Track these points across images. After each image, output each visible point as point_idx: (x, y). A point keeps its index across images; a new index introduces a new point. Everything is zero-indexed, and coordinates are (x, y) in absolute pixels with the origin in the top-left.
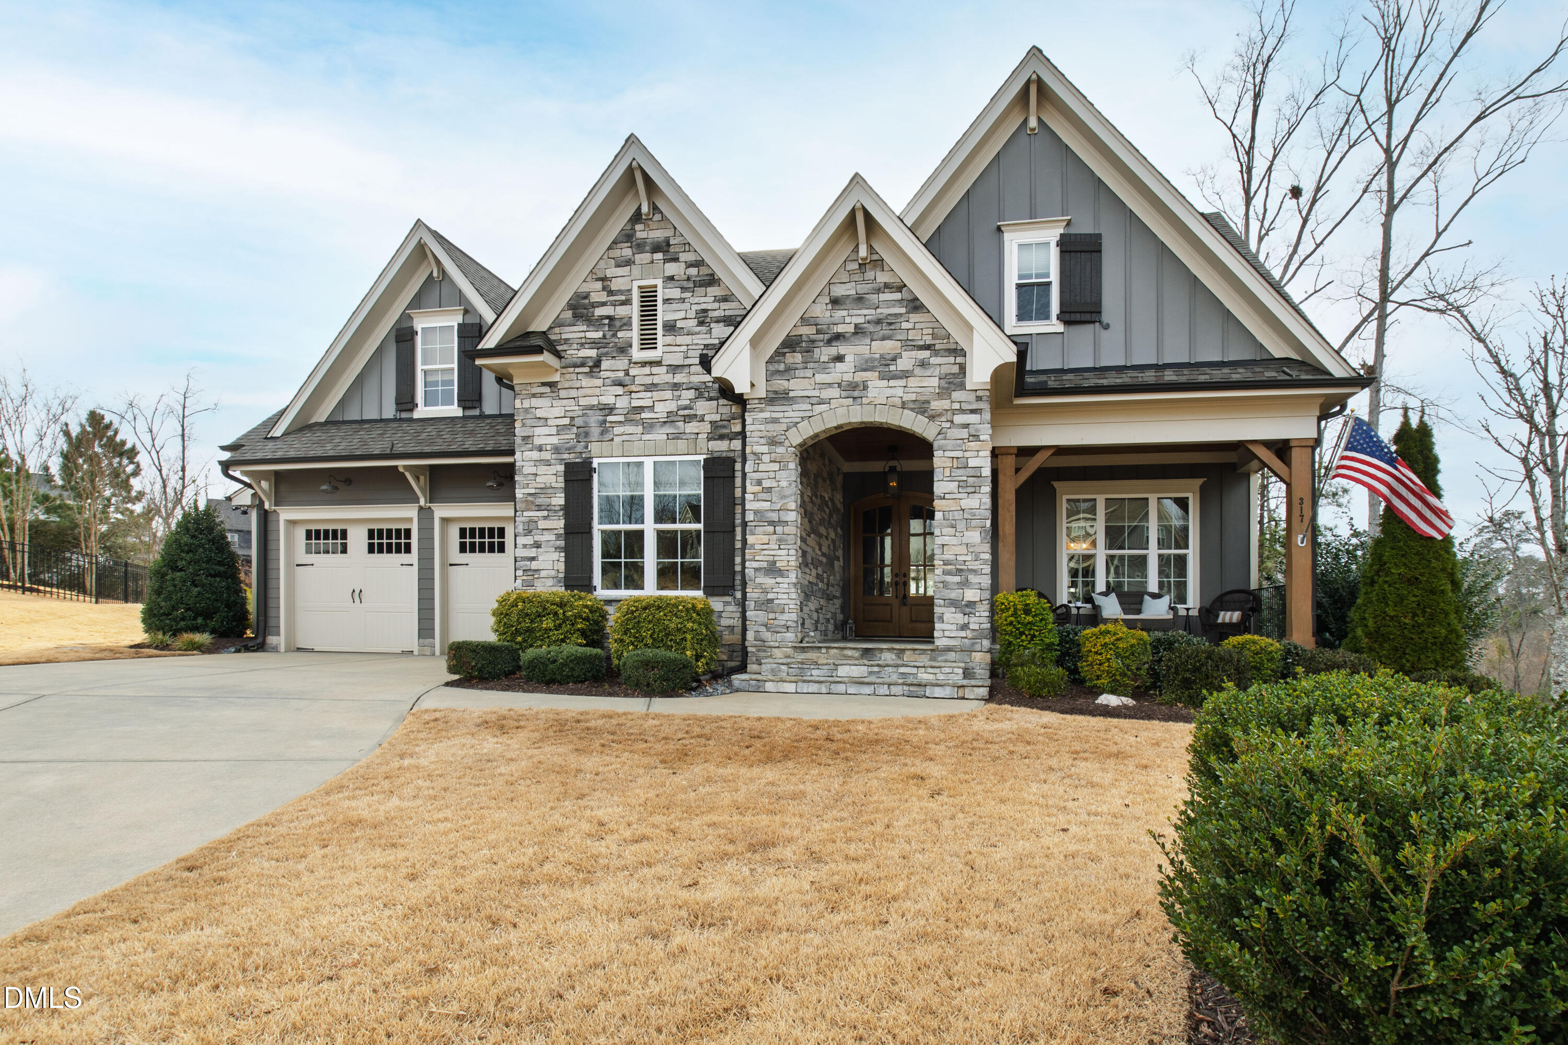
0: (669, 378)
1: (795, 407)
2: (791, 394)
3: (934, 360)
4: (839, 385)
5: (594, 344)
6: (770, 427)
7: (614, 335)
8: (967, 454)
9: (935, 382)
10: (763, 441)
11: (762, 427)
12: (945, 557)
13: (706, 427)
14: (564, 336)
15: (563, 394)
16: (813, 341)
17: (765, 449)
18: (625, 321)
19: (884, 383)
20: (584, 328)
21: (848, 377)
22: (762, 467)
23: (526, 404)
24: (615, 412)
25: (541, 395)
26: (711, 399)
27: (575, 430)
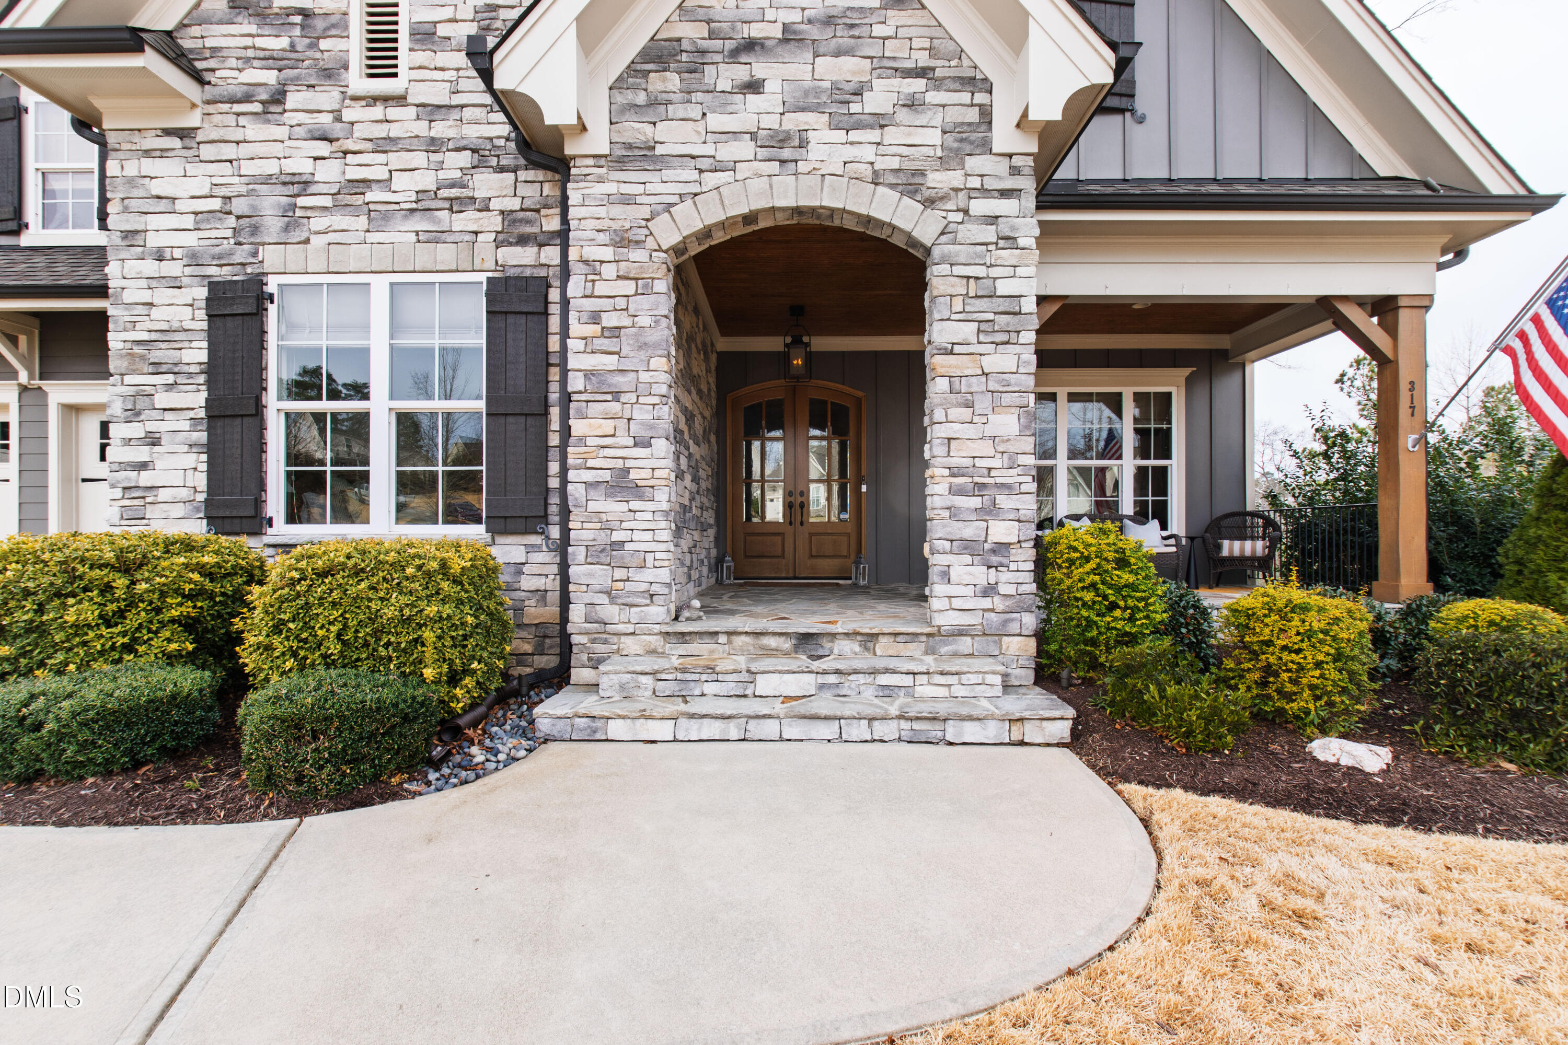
0: (421, 128)
1: (667, 174)
2: (659, 150)
3: (933, 97)
4: (753, 136)
5: (270, 59)
6: (617, 211)
7: (313, 46)
8: (994, 272)
9: (934, 137)
10: (603, 238)
11: (601, 212)
12: (954, 462)
13: (494, 222)
14: (209, 43)
15: (207, 152)
16: (703, 52)
17: (607, 253)
18: (334, 19)
19: (840, 136)
20: (253, 29)
21: (771, 122)
22: (601, 288)
23: (131, 169)
24: (313, 189)
25: (163, 153)
26: (502, 169)
27: (231, 221)
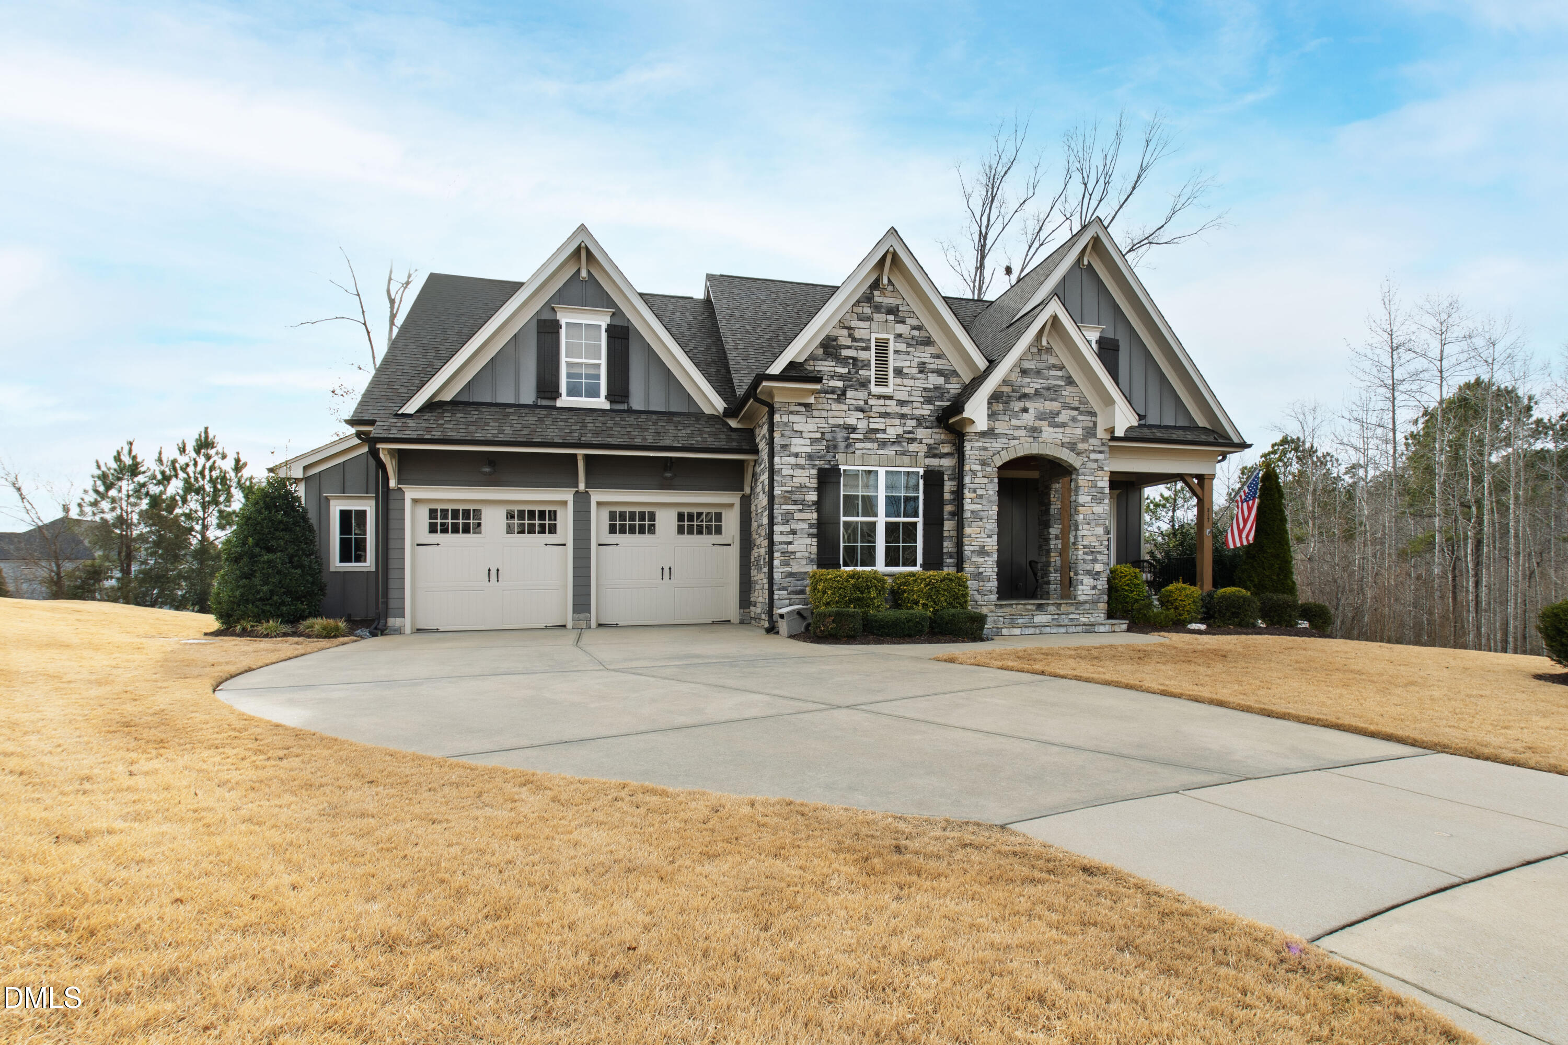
0: (898, 409)
1: (999, 440)
2: (996, 431)
3: (1080, 418)
4: (1025, 428)
5: (841, 377)
6: (982, 453)
7: (857, 372)
8: (1097, 479)
9: (1080, 431)
10: (977, 462)
11: (977, 453)
12: (1085, 543)
13: (924, 448)
14: (817, 368)
15: (815, 413)
16: (1010, 397)
17: (979, 468)
18: (866, 362)
19: (1051, 429)
20: (833, 364)
21: (1031, 423)
22: (977, 481)
23: (785, 419)
24: (858, 431)
25: (797, 413)
26: (927, 428)
27: (824, 442)
